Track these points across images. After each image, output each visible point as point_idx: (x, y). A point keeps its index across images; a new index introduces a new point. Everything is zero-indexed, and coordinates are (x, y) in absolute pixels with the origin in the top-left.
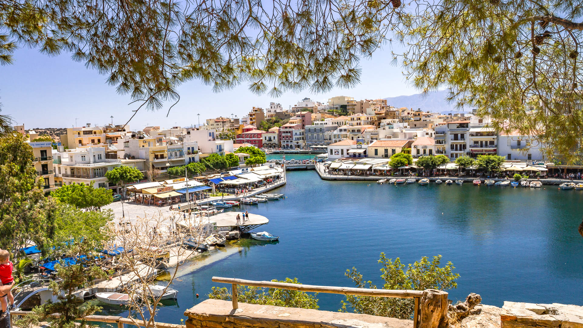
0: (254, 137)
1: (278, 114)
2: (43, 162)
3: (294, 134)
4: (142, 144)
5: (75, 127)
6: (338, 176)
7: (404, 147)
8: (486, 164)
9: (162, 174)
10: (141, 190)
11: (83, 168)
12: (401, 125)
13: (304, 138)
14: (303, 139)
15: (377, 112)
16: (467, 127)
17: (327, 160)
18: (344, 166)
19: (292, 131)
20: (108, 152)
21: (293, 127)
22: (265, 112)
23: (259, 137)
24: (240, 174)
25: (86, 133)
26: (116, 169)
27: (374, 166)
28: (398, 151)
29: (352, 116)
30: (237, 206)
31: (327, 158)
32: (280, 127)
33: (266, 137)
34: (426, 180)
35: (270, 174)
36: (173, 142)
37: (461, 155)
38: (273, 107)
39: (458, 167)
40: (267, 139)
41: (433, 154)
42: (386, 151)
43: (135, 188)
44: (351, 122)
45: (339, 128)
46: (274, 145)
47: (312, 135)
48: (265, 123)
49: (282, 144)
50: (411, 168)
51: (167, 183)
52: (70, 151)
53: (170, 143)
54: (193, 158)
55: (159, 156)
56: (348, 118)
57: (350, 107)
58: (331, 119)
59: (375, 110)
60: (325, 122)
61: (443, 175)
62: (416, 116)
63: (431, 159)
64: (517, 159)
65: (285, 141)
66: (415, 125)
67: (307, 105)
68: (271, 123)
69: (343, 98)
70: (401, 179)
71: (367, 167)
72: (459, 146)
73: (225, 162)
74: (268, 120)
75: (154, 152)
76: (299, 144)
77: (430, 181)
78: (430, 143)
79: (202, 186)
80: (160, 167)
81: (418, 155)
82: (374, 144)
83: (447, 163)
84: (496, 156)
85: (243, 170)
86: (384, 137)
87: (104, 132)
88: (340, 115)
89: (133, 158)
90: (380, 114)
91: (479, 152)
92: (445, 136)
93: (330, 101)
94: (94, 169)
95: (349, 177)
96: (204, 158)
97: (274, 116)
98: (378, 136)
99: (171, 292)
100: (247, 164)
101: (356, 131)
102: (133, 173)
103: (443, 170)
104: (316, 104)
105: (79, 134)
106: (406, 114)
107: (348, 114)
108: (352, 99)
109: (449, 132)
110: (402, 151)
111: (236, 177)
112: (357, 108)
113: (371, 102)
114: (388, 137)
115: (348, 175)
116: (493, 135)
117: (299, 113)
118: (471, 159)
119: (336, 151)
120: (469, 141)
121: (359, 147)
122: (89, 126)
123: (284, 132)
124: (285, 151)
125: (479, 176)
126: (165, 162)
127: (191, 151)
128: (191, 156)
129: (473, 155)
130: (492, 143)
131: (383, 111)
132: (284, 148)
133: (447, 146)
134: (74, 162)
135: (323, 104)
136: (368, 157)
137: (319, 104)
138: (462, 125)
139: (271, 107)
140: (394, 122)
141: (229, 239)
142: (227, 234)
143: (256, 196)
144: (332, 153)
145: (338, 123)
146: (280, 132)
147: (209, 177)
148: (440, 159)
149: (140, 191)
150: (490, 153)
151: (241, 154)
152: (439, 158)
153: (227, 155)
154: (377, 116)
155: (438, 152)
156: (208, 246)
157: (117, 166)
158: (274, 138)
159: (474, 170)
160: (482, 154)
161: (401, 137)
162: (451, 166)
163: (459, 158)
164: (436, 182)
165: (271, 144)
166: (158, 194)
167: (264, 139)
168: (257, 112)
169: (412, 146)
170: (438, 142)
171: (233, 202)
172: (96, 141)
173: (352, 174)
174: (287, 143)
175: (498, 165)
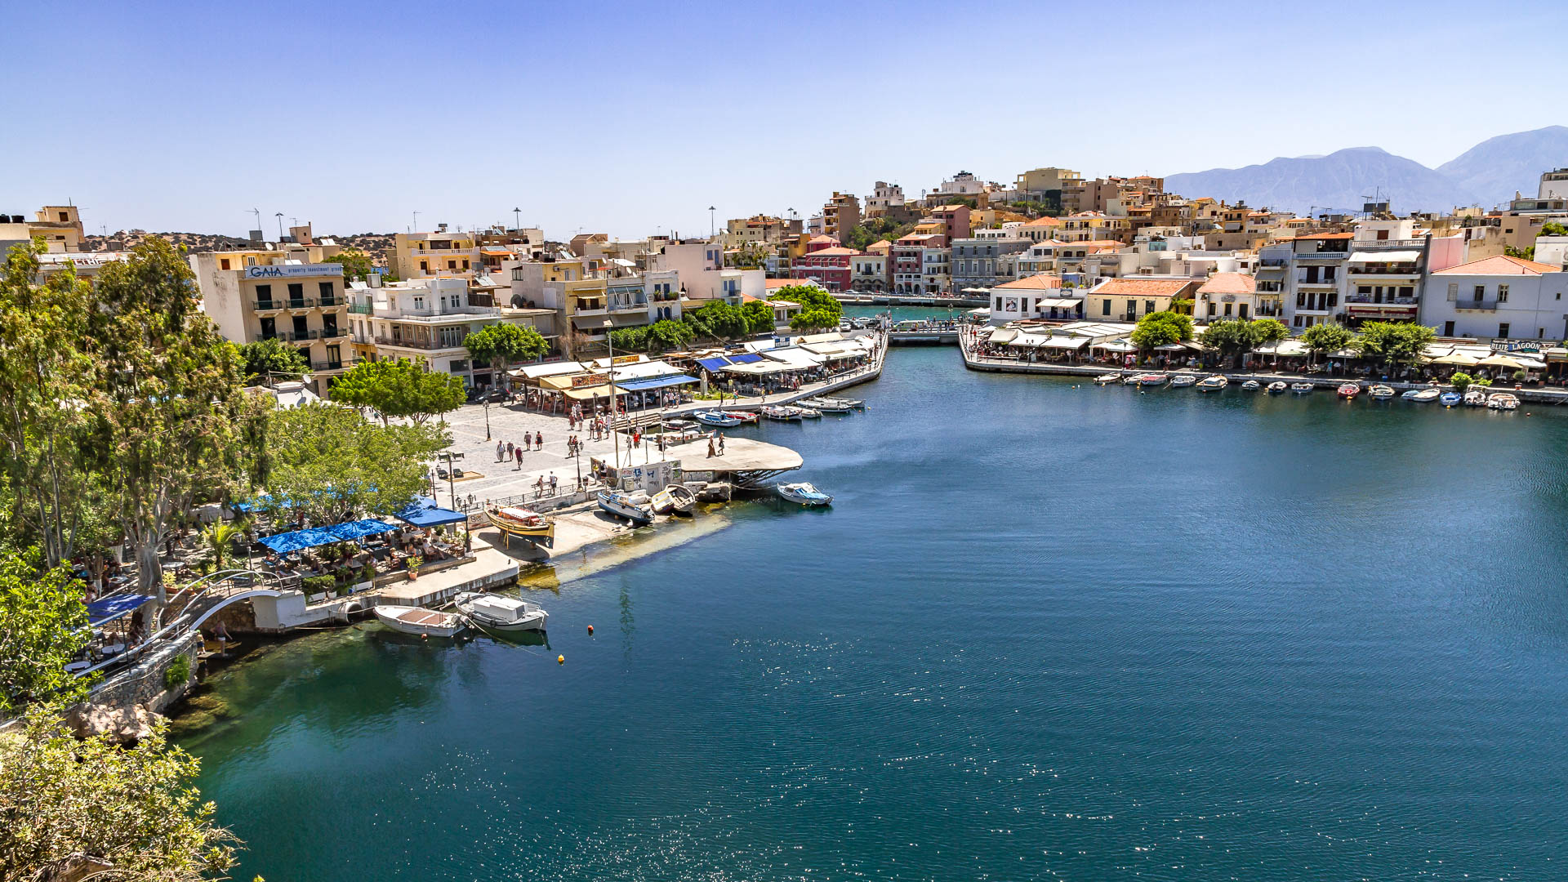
0: (831, 264)
1: (891, 210)
2: (326, 310)
3: (925, 258)
4: (551, 274)
5: (412, 232)
6: (1006, 363)
7: (1178, 296)
8: (1383, 347)
9: (593, 344)
10: (538, 378)
11: (417, 326)
12: (1187, 241)
13: (949, 271)
14: (946, 271)
15: (1132, 208)
16: (1345, 249)
17: (988, 324)
18: (1022, 340)
19: (921, 253)
20: (475, 291)
21: (924, 242)
22: (862, 204)
23: (844, 265)
24: (770, 350)
25: (435, 245)
26: (487, 331)
27: (1094, 342)
28: (1162, 305)
29: (1071, 218)
30: (751, 423)
31: (988, 317)
32: (892, 242)
33: (858, 266)
34: (1218, 380)
35: (842, 351)
36: (623, 272)
37: (1321, 319)
38: (882, 194)
39: (1307, 351)
40: (863, 268)
41: (1248, 316)
42: (1132, 304)
43: (525, 375)
44: (1064, 233)
45: (1034, 247)
46: (877, 283)
47: (969, 263)
48: (860, 232)
49: (897, 281)
50: (1188, 348)
51: (598, 366)
52: (395, 286)
53: (616, 273)
54: (668, 310)
55: (588, 304)
56: (1060, 222)
57: (1068, 196)
58: (1017, 223)
59: (1128, 203)
60: (1001, 231)
61: (1268, 368)
62: (1231, 219)
63: (1240, 327)
64: (1471, 337)
65: (904, 275)
66: (1220, 243)
67: (963, 190)
68: (875, 232)
69: (1053, 172)
70: (1156, 376)
71: (1077, 343)
72: (1317, 298)
73: (741, 321)
74: (868, 225)
75: (576, 293)
76: (936, 282)
77: (1230, 382)
78: (1243, 288)
79: (677, 375)
80: (590, 327)
81: (1212, 317)
82: (1103, 288)
83: (1281, 339)
84: (1411, 326)
85: (777, 341)
86: (1135, 270)
87: (478, 244)
88: (1042, 215)
89: (532, 305)
90: (1141, 213)
91: (1371, 316)
92: (1283, 272)
93: (1021, 179)
94: (440, 329)
95: (1032, 365)
96: (693, 312)
97: (883, 214)
98: (1120, 267)
99: (535, 614)
100: (795, 326)
101: (1074, 254)
102: (526, 340)
103: (1269, 358)
104: (987, 187)
105: (421, 247)
106: (1206, 214)
107: (1063, 212)
108: (1075, 177)
109: (1297, 263)
110: (1171, 306)
111: (761, 356)
112: (1087, 198)
113: (1122, 184)
114: (1143, 272)
115: (1030, 361)
116: (1410, 272)
117: (941, 208)
118: (1346, 332)
119: (1010, 302)
120: (1345, 285)
121: (1066, 293)
122: (443, 231)
123: (902, 254)
124: (902, 298)
125: (1361, 375)
126: (601, 318)
127: (662, 292)
128: (662, 304)
129: (1352, 322)
130: (1406, 292)
131: (1149, 207)
132: (901, 291)
133: (1288, 299)
134: (398, 312)
135: (1004, 186)
136: (1086, 320)
137: (995, 187)
138: (1331, 245)
139: (878, 194)
140: (1171, 234)
141: (704, 501)
142: (702, 489)
143: (798, 402)
144: (999, 307)
145: (1033, 233)
146: (892, 253)
147: (698, 355)
148: (1264, 329)
149: (536, 382)
150: (1398, 316)
151: (779, 304)
152: (1263, 325)
153: (747, 304)
154: (1131, 218)
155: (1264, 311)
156: (650, 513)
157: (490, 322)
158: (879, 266)
159: (1348, 360)
160: (1378, 320)
161: (1175, 272)
162: (1291, 347)
163: (1316, 327)
164: (1244, 385)
165: (870, 281)
166: (572, 389)
167: (855, 268)
168: (844, 205)
169: (1198, 295)
170: (1265, 287)
171: (743, 414)
172: (459, 265)
173: (1040, 359)
174: (908, 281)
175: (1415, 350)
